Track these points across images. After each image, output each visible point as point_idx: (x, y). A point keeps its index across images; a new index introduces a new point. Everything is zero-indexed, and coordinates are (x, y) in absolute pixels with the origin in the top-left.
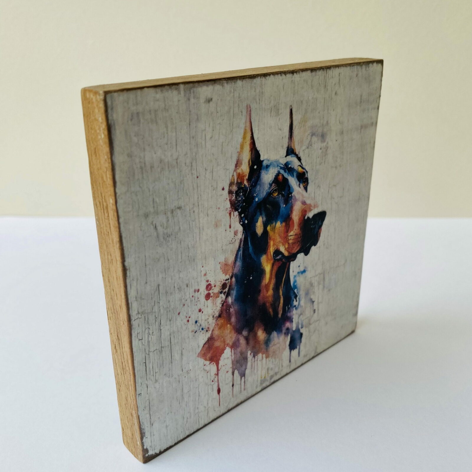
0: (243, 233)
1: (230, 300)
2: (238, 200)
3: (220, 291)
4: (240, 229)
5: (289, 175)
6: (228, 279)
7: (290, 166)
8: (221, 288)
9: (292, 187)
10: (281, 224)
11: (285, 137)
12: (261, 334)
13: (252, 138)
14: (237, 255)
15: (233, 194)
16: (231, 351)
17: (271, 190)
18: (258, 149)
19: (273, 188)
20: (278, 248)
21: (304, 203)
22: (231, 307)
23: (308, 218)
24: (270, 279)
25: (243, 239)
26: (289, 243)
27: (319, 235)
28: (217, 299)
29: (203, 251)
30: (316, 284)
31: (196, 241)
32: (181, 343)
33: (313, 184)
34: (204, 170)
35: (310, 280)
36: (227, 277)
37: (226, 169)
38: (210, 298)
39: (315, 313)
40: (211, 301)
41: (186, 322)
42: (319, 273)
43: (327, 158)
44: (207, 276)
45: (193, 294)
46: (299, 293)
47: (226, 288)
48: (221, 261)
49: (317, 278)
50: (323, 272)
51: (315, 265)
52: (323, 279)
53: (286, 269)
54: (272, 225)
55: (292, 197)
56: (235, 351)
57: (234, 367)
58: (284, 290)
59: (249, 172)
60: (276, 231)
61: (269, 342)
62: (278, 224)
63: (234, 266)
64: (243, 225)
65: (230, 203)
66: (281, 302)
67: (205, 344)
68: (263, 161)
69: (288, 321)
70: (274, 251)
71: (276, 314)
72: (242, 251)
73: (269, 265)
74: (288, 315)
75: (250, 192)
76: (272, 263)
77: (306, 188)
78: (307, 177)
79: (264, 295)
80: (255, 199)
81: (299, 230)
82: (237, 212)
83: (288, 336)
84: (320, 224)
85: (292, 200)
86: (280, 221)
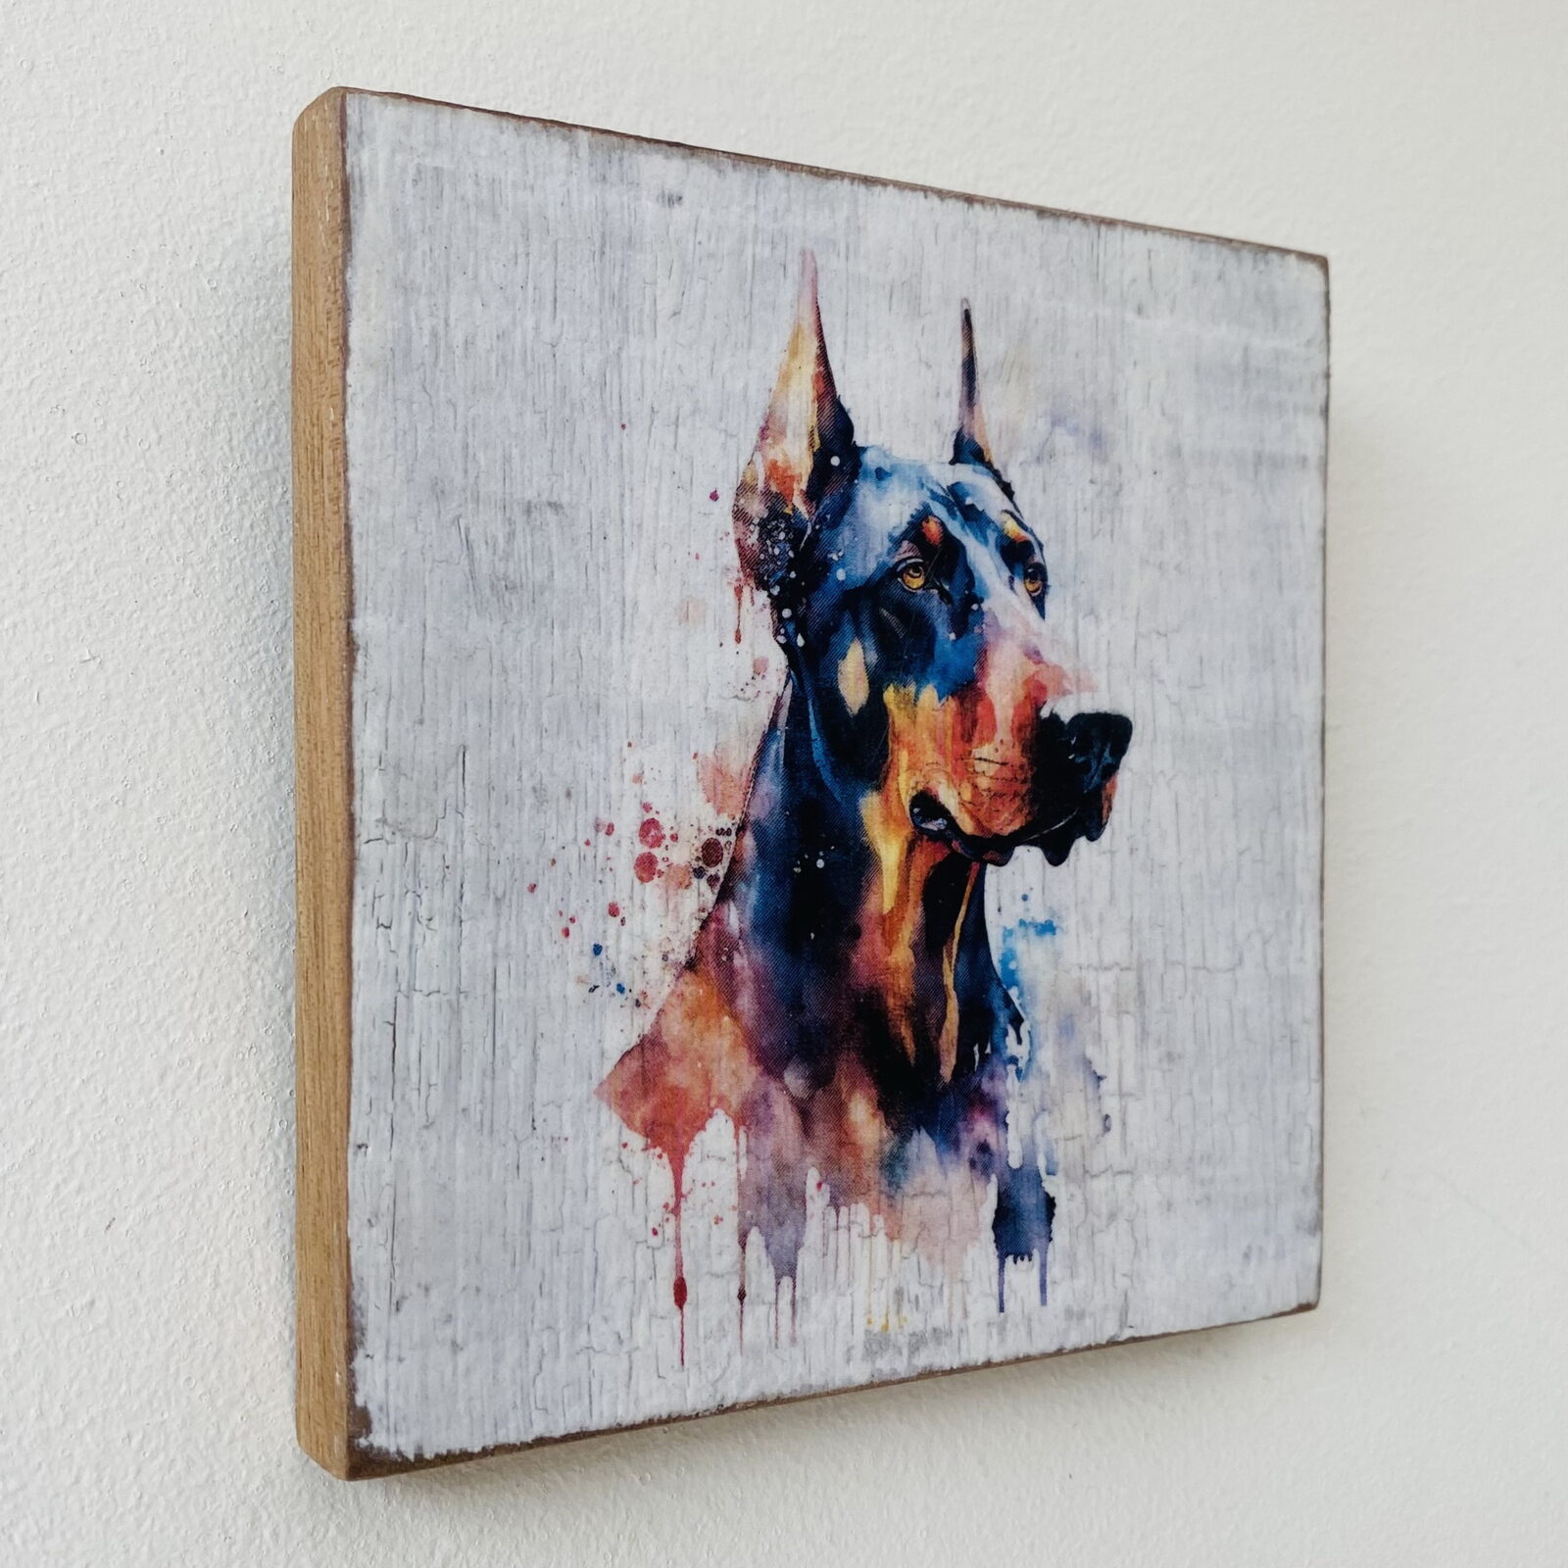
0: (789, 677)
1: (734, 918)
2: (767, 551)
3: (695, 864)
4: (778, 660)
5: (968, 531)
6: (728, 833)
7: (969, 501)
8: (700, 855)
9: (981, 580)
10: (940, 699)
11: (949, 394)
12: (864, 1118)
13: (823, 357)
14: (762, 753)
15: (752, 527)
16: (737, 1136)
17: (896, 560)
18: (847, 403)
19: (904, 556)
20: (930, 785)
21: (1034, 655)
22: (737, 949)
23: (1054, 718)
24: (902, 898)
25: (787, 701)
26: (975, 787)
27: (1106, 806)
28: (680, 891)
29: (633, 687)
30: (1106, 1003)
31: (609, 643)
32: (535, 1011)
33: (1069, 599)
34: (647, 410)
35: (1080, 979)
36: (725, 822)
37: (726, 431)
38: (656, 877)
39: (1107, 1129)
40: (658, 892)
41: (558, 935)
42: (1117, 964)
43: (1121, 522)
44: (644, 786)
45: (590, 834)
46: (1028, 1010)
47: (717, 861)
48: (701, 752)
49: (1107, 979)
50: (1135, 964)
51: (1094, 918)
52: (1135, 993)
53: (969, 888)
54: (902, 691)
55: (983, 614)
56: (753, 1142)
57: (749, 1213)
58: (961, 969)
59: (809, 471)
60: (920, 719)
61: (899, 1171)
62: (929, 695)
63: (750, 790)
64: (788, 648)
65: (740, 555)
66: (948, 1016)
67: (628, 1053)
68: (864, 450)
69: (982, 1112)
70: (915, 793)
71: (930, 1055)
72: (782, 743)
73: (894, 842)
74: (986, 1086)
75: (815, 539)
76: (906, 837)
77: (1039, 602)
78: (1042, 562)
79: (875, 956)
80: (836, 571)
81: (1018, 750)
82: (765, 593)
83: (988, 1180)
84: (1110, 761)
85: (983, 626)
86: (937, 688)
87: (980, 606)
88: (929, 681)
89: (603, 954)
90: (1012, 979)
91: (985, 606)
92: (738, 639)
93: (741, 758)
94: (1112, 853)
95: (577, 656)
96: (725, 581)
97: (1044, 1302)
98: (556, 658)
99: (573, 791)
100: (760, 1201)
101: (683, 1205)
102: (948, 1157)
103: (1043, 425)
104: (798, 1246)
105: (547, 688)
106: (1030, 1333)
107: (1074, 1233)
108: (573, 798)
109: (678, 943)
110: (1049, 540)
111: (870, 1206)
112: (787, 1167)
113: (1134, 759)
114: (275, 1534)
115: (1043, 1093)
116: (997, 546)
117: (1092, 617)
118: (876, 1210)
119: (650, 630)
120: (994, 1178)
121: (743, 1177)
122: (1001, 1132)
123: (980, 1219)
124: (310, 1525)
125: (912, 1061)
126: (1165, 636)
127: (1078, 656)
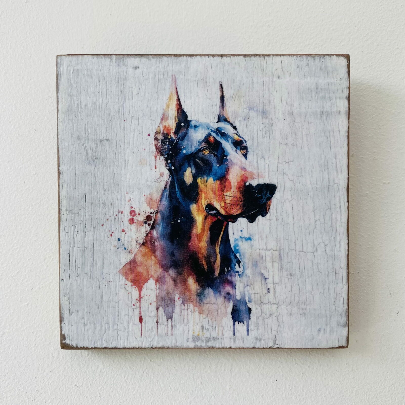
0: (170, 176)
1: (155, 233)
2: (164, 147)
3: (145, 221)
4: (167, 173)
5: (223, 139)
6: (153, 213)
7: (223, 131)
8: (146, 218)
9: (227, 151)
10: (214, 181)
11: (216, 105)
12: (192, 283)
13: (178, 100)
14: (162, 194)
15: (159, 142)
16: (156, 285)
17: (201, 147)
18: (185, 110)
19: (203, 146)
20: (211, 202)
21: (244, 169)
22: (156, 241)
23: (250, 185)
24: (203, 230)
25: (169, 182)
26: (225, 203)
27: (268, 208)
28: (141, 227)
29: (128, 180)
30: (268, 259)
31: (122, 170)
32: (103, 252)
33: (255, 154)
34: (131, 116)
35: (259, 252)
36: (152, 211)
37: (152, 120)
38: (134, 223)
39: (269, 292)
40: (135, 227)
41: (109, 236)
42: (272, 249)
43: (272, 133)
44: (131, 203)
45: (117, 213)
46: (242, 259)
47: (151, 220)
48: (146, 195)
49: (269, 253)
50: (278, 249)
51: (264, 237)
52: (278, 257)
53: (223, 228)
54: (202, 179)
55: (227, 159)
56: (160, 286)
57: (159, 303)
58: (221, 248)
59: (175, 127)
60: (208, 186)
61: (202, 297)
62: (211, 180)
63: (159, 203)
64: (170, 170)
65: (156, 148)
66: (217, 260)
67: (127, 263)
68: (191, 121)
69: (228, 284)
70: (207, 204)
71: (212, 270)
72: (168, 192)
73: (200, 216)
74: (229, 278)
75: (177, 143)
76: (204, 215)
77: (245, 156)
78: (246, 145)
79: (195, 244)
80: (183, 151)
81: (238, 194)
82: (163, 157)
84: (269, 196)
85: (228, 162)
86: (213, 178)
87: (226, 158)
88: (211, 177)
89: (120, 241)
90: (237, 251)
91: (228, 157)
92: (156, 168)
93: (157, 196)
94: (270, 220)
95: (113, 173)
96: (152, 154)
97: (248, 334)
98: (108, 174)
99: (113, 204)
100: (162, 301)
101: (141, 300)
102: (217, 295)
103: (246, 111)
104: (173, 312)
105: (106, 181)
106: (243, 342)
107: (258, 318)
108: (113, 205)
109: (140, 239)
110: (248, 140)
111: (193, 305)
112: (170, 293)
113: (277, 195)
114: (63, 357)
115: (247, 281)
116: (231, 142)
117: (263, 159)
118: (195, 306)
119: (132, 167)
120: (231, 302)
121: (158, 294)
122: (234, 290)
123: (227, 311)
124: (71, 357)
126: (288, 163)
127: (258, 169)
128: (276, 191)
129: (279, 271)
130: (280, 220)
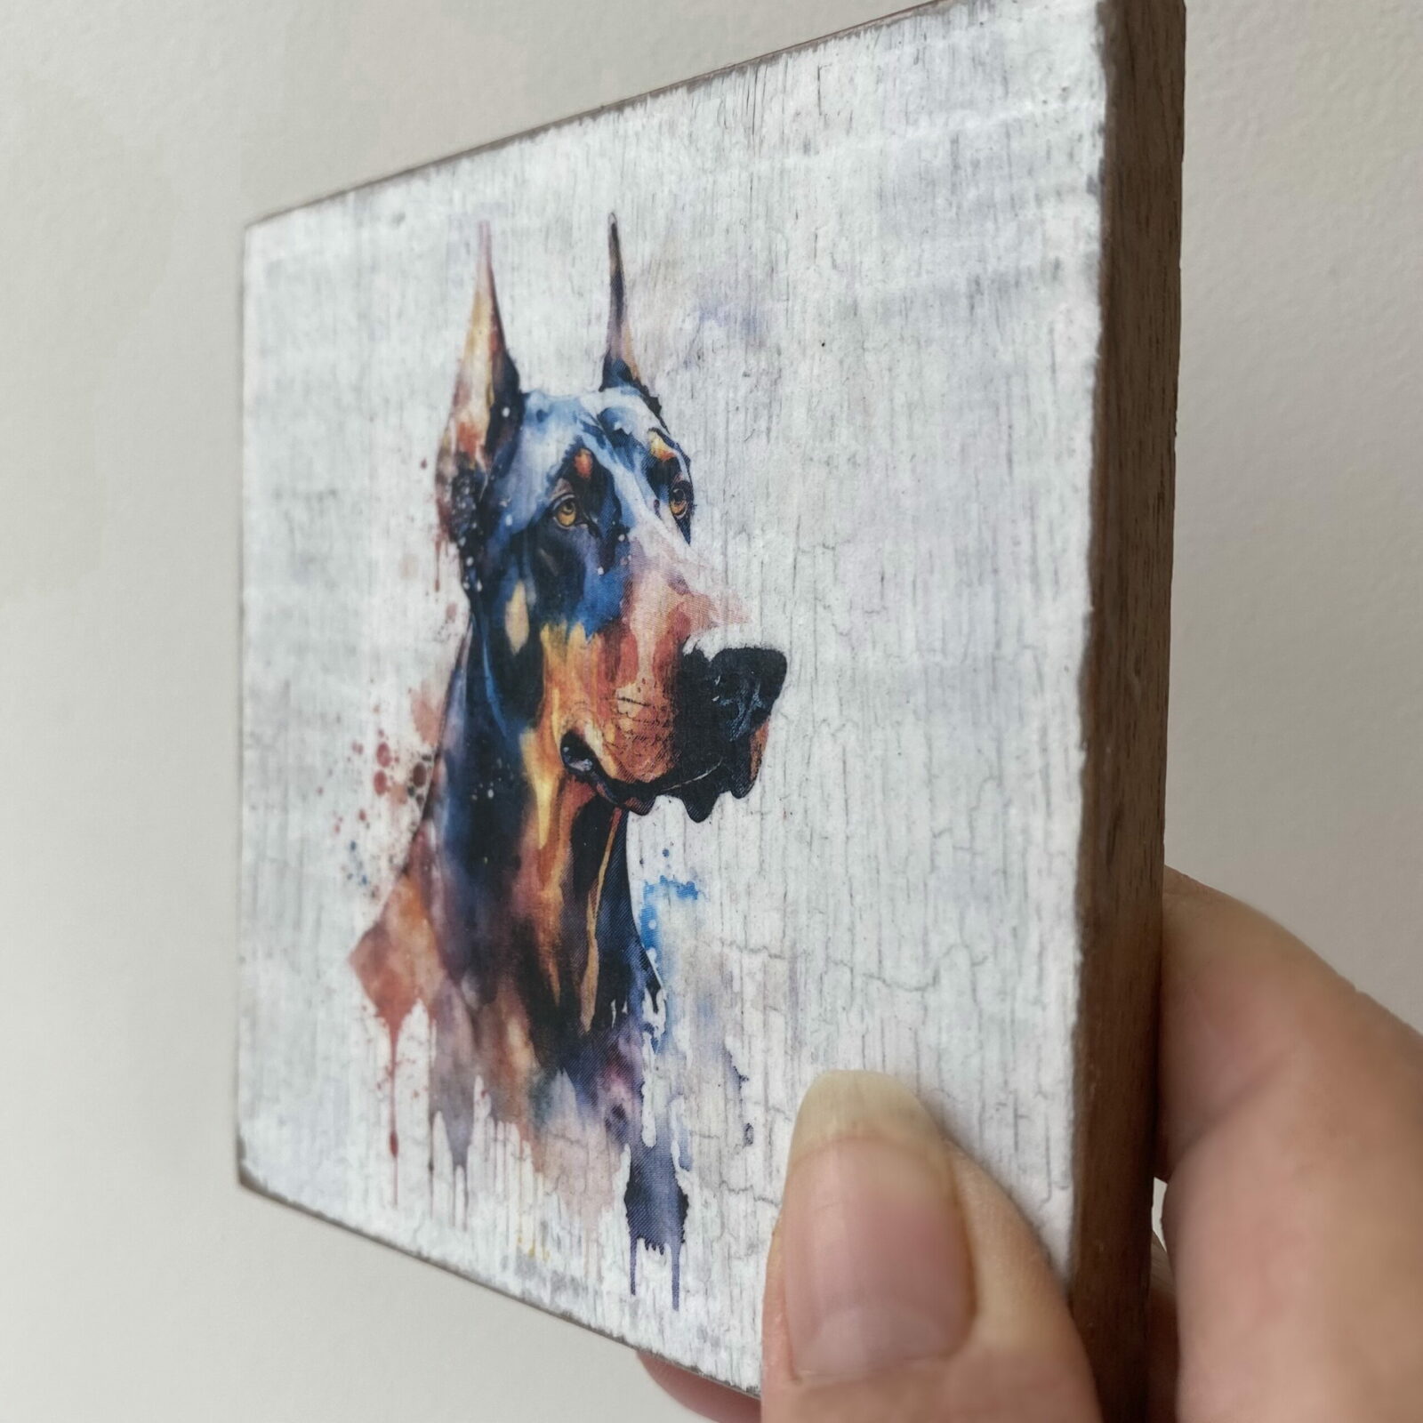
1: (433, 835)
2: (459, 503)
3: (409, 784)
5: (617, 458)
7: (617, 426)
8: (412, 776)
9: (628, 509)
10: (587, 636)
11: (599, 317)
12: (518, 1043)
13: (496, 318)
14: (452, 686)
15: (447, 487)
17: (552, 499)
19: (559, 494)
20: (577, 724)
21: (678, 584)
23: (698, 653)
24: (553, 835)
26: (618, 728)
27: (755, 758)
28: (400, 806)
30: (750, 990)
32: (320, 886)
33: (717, 516)
35: (721, 955)
39: (749, 1142)
41: (333, 830)
42: (765, 947)
43: (779, 415)
45: (350, 753)
46: (665, 977)
49: (754, 963)
50: (787, 954)
51: (741, 888)
52: (786, 988)
53: (612, 835)
54: (555, 628)
55: (629, 543)
56: (440, 1036)
57: (435, 1097)
58: (605, 919)
59: (489, 423)
60: (570, 657)
61: (544, 1106)
62: (578, 633)
63: (443, 722)
64: (470, 593)
65: (439, 513)
66: (590, 963)
67: (367, 933)
68: (527, 395)
69: (619, 1075)
70: (564, 732)
71: (572, 1003)
72: (465, 681)
73: (547, 780)
74: (623, 1047)
75: (490, 489)
76: (558, 775)
77: (684, 525)
78: (688, 479)
79: (531, 889)
80: (505, 517)
81: (660, 690)
82: (456, 545)
83: (622, 1150)
84: (760, 704)
85: (630, 557)
86: (586, 625)
87: (626, 537)
88: (577, 620)
89: (356, 852)
90: (650, 939)
91: (632, 535)
92: (437, 588)
93: (437, 695)
94: (762, 814)
96: (429, 537)
97: (676, 1306)
99: (341, 718)
100: (444, 1091)
101: (396, 1072)
102: (587, 1109)
103: (690, 324)
104: (468, 1142)
106: (661, 1331)
107: (708, 1245)
108: (341, 723)
109: (398, 850)
110: (697, 452)
111: (520, 1130)
112: (462, 1067)
113: (788, 704)
115: (679, 1075)
116: (643, 469)
117: (744, 534)
118: (524, 1137)
119: (385, 585)
120: (627, 1148)
121: (433, 1064)
122: (637, 1101)
123: (614, 1186)
125: (557, 1000)
126: (833, 548)
127: (727, 583)
128: (785, 685)
129: (786, 1053)
130: (798, 817)
